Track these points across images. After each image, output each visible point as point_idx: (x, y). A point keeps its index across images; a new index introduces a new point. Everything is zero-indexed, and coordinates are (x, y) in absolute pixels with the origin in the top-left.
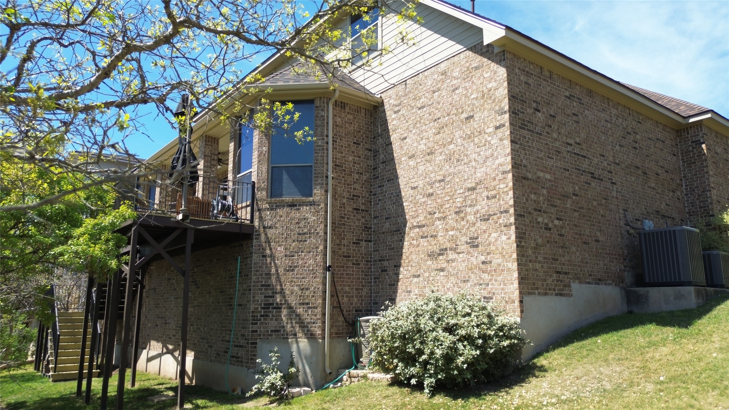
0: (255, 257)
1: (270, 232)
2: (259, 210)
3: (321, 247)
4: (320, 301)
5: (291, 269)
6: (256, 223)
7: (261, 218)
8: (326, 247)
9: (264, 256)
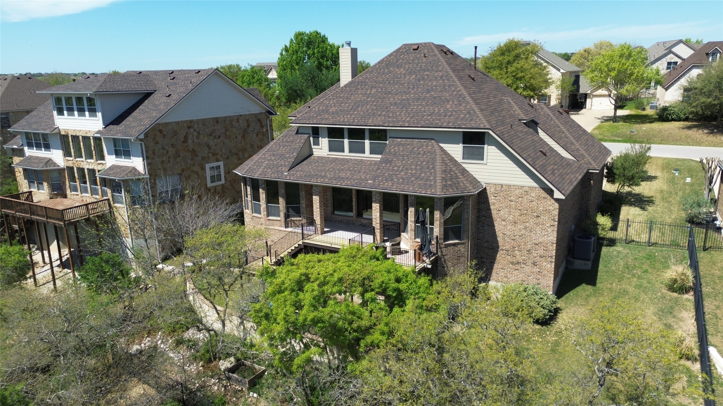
0: (439, 268)
1: (446, 257)
2: (441, 248)
6: (439, 254)
7: (442, 252)
9: (444, 267)
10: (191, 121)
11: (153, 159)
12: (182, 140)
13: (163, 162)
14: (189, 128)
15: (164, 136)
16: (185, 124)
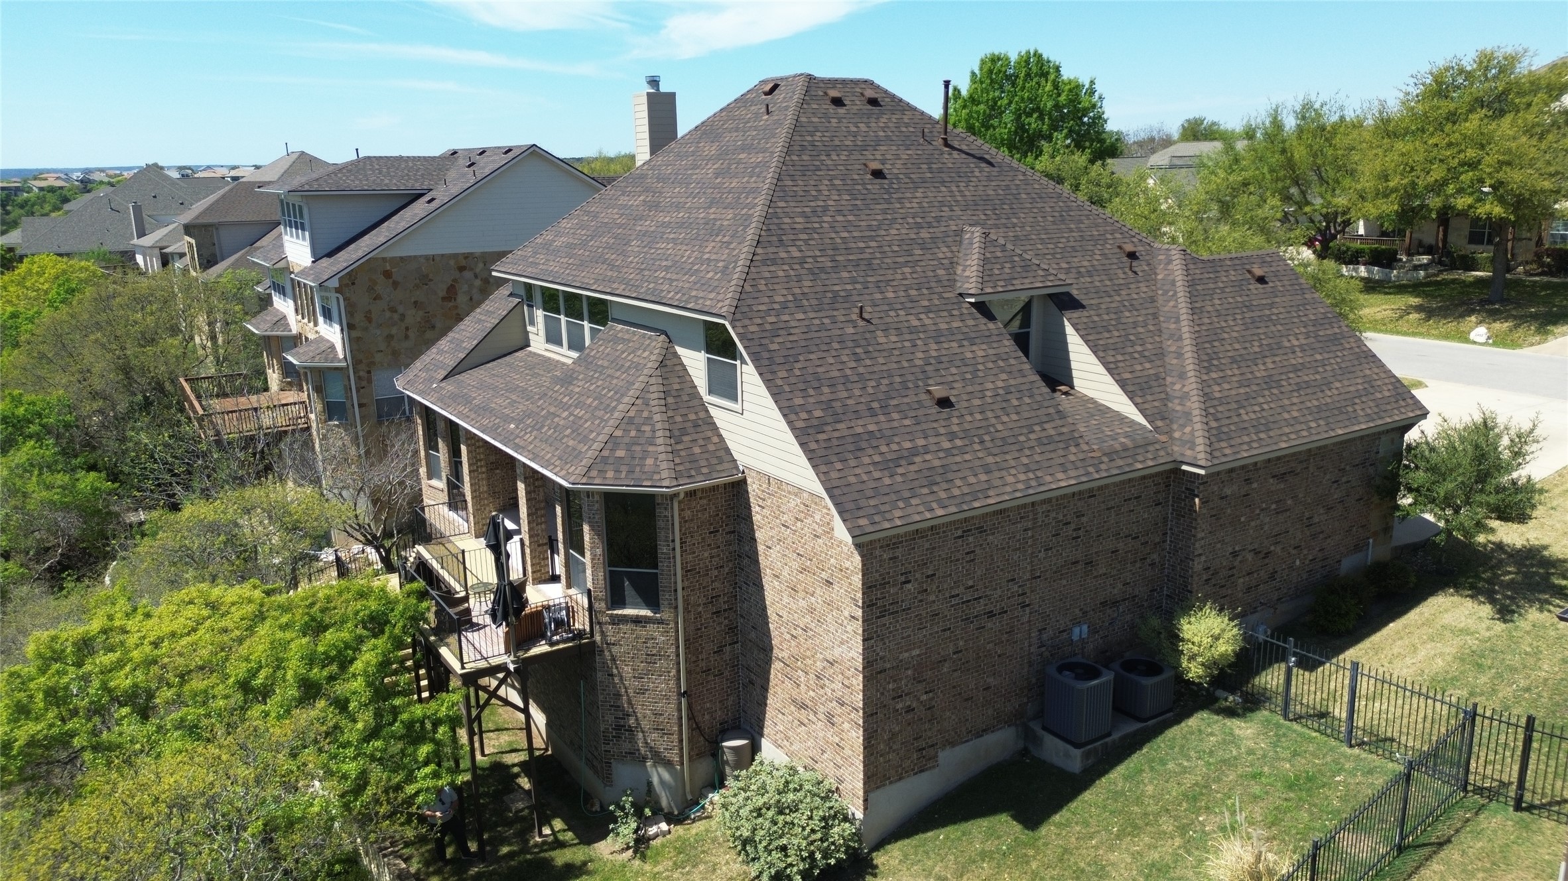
0: (600, 675)
1: (615, 649)
2: (599, 623)
3: (673, 672)
4: (676, 728)
5: (642, 691)
6: (598, 638)
7: (602, 633)
8: (678, 671)
9: (612, 675)
10: (467, 256)
11: (366, 329)
12: (442, 293)
13: (390, 337)
14: (462, 269)
15: (395, 284)
16: (452, 262)
